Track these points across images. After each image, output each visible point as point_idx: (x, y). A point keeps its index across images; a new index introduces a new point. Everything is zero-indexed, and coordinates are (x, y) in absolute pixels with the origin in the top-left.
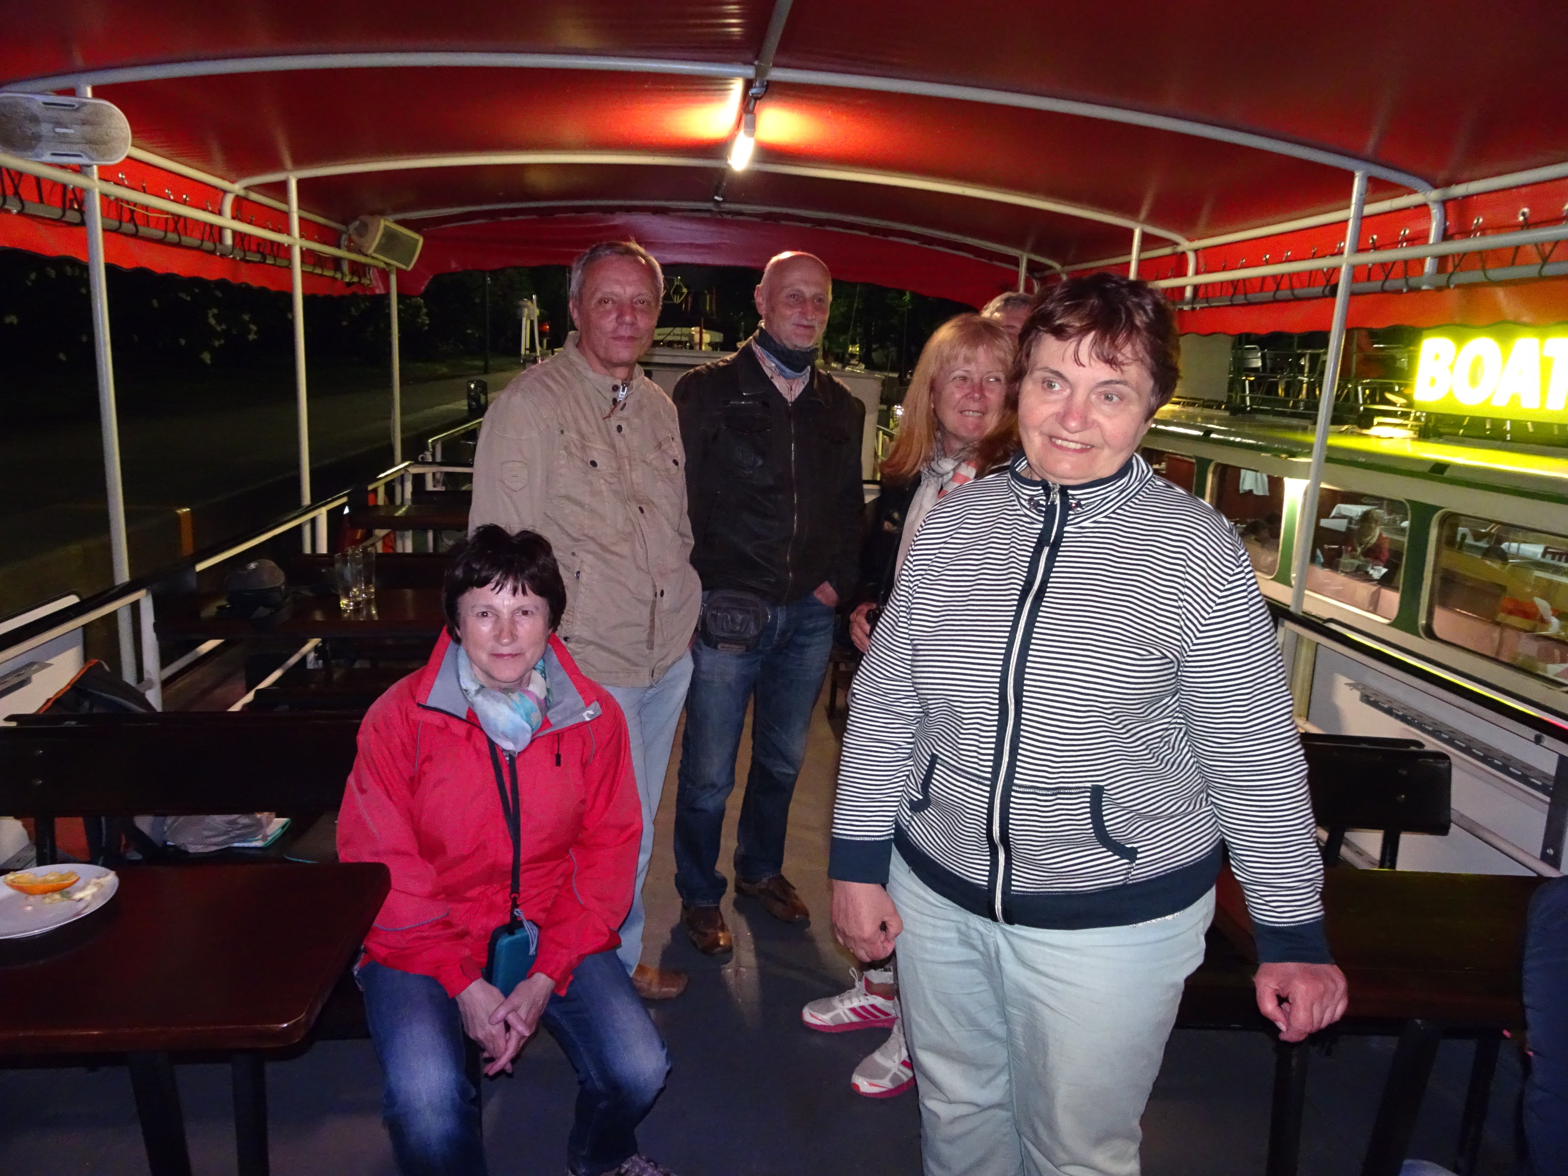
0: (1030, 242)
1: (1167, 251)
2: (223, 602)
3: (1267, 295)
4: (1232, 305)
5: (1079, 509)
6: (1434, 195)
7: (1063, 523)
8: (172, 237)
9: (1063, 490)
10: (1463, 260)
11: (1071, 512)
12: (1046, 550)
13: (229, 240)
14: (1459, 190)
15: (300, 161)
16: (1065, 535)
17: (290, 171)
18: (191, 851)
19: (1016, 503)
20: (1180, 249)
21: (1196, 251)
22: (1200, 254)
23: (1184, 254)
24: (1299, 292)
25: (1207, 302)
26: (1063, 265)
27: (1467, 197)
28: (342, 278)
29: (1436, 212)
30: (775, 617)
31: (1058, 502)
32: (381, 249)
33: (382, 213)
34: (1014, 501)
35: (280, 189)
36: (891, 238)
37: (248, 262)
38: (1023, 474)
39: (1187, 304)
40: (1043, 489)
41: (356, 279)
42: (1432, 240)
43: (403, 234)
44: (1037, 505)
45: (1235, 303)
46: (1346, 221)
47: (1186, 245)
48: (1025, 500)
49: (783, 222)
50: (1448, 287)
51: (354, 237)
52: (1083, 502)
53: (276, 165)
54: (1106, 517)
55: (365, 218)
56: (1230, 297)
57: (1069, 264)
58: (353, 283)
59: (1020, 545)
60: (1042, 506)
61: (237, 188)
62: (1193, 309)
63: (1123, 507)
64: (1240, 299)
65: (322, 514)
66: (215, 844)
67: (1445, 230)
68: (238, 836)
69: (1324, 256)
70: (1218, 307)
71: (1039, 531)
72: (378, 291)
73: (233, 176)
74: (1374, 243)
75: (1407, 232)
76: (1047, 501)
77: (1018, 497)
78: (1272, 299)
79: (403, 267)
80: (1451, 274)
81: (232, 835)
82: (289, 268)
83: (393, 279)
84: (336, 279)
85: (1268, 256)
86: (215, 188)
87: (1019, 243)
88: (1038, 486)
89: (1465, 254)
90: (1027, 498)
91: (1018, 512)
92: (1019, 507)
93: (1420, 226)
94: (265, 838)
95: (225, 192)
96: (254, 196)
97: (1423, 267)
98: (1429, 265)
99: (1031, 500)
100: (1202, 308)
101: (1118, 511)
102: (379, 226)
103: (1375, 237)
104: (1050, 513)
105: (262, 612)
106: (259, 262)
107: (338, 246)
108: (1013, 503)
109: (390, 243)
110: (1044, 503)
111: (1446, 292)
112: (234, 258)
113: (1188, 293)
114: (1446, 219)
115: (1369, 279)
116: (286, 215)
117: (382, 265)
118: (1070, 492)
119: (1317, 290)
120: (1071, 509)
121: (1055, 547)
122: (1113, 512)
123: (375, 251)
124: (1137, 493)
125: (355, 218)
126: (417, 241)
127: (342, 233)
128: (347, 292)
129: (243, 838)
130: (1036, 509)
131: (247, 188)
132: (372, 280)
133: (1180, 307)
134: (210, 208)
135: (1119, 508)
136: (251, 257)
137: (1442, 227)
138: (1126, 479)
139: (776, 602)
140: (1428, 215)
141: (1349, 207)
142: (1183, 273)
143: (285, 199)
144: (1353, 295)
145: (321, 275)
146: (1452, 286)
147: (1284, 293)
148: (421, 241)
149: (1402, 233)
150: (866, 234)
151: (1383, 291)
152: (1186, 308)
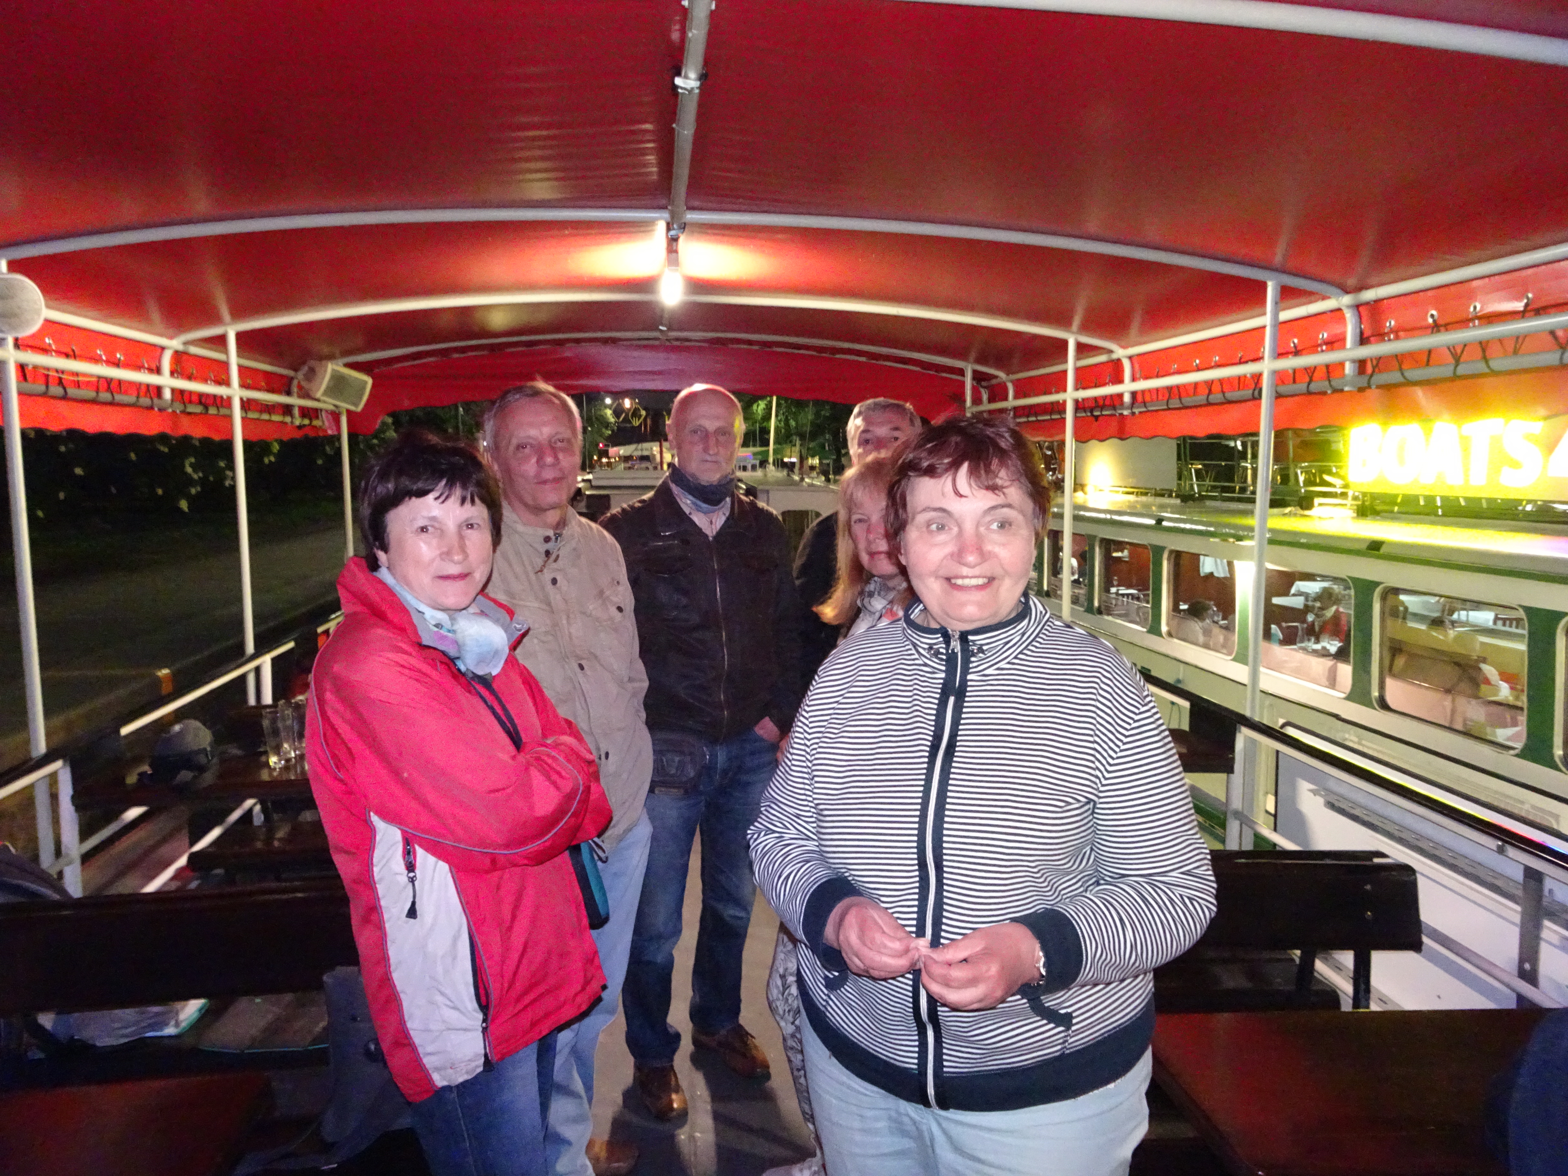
0: (973, 355)
1: (1102, 358)
2: (146, 768)
3: (1201, 399)
4: (1169, 409)
5: (981, 655)
6: (1346, 300)
7: (966, 671)
8: (105, 396)
9: (964, 637)
10: (1380, 363)
11: (973, 659)
12: (952, 699)
13: (167, 395)
14: (1369, 295)
15: (238, 313)
16: (969, 683)
17: (229, 324)
18: (98, 1044)
19: (913, 651)
20: (1114, 356)
21: (1130, 358)
22: (1135, 360)
23: (1119, 360)
24: (1230, 395)
25: (1145, 407)
26: (1008, 375)
27: (1378, 301)
28: (292, 422)
29: (1349, 315)
30: (714, 756)
31: (958, 649)
32: (330, 392)
33: (331, 357)
34: (910, 649)
35: (220, 341)
36: (838, 356)
37: (189, 414)
38: (919, 621)
39: (1127, 408)
40: (942, 636)
41: (306, 422)
42: (1349, 343)
43: (350, 376)
44: (937, 653)
45: (1171, 406)
46: (1264, 327)
47: (1120, 353)
48: (924, 649)
49: (731, 346)
50: (1369, 387)
51: (303, 383)
52: (985, 648)
53: (213, 318)
54: (1009, 663)
55: (312, 363)
56: (1165, 401)
57: (1013, 373)
58: (304, 426)
59: (924, 697)
60: (942, 654)
61: (176, 344)
62: (1133, 414)
63: (1025, 651)
64: (1175, 403)
65: (266, 662)
66: (126, 1036)
67: (1362, 333)
68: (150, 1025)
69: (1246, 362)
70: (1157, 411)
71: (942, 681)
72: (330, 432)
73: (171, 331)
74: (1295, 347)
75: (1325, 335)
76: (947, 649)
77: (915, 645)
78: (1205, 402)
79: (352, 408)
80: (1371, 376)
81: (143, 1025)
82: (229, 418)
83: (344, 420)
84: (286, 423)
85: (1198, 361)
86: (154, 345)
87: (962, 355)
88: (937, 633)
89: (1380, 358)
90: (926, 646)
91: (917, 662)
92: (917, 656)
93: (1337, 330)
94: (177, 1025)
95: (163, 348)
96: (194, 350)
97: (1343, 369)
98: (1349, 369)
99: (931, 648)
100: (1140, 413)
101: (1020, 656)
102: (325, 371)
103: (1296, 341)
104: (951, 660)
105: (185, 775)
106: (201, 414)
107: (289, 393)
108: (910, 652)
109: (338, 385)
110: (944, 651)
111: (1368, 393)
112: (174, 412)
113: (1127, 398)
114: (1361, 323)
115: (1294, 382)
116: (225, 365)
117: (331, 408)
118: (971, 638)
119: (1248, 393)
120: (974, 655)
121: (961, 694)
122: (1016, 658)
123: (325, 393)
124: (1037, 636)
125: (304, 363)
126: (366, 383)
127: (292, 379)
128: (297, 435)
129: (153, 1027)
130: (937, 658)
131: (186, 343)
132: (324, 423)
133: (1120, 412)
134: (146, 366)
135: (1021, 653)
136: (191, 409)
137: (1358, 331)
138: (1026, 622)
139: (714, 741)
140: (1342, 319)
141: (1264, 314)
142: (1119, 380)
143: (225, 351)
144: (1279, 396)
145: (270, 421)
146: (1373, 387)
147: (1216, 397)
148: (370, 381)
149: (1321, 336)
150: (814, 353)
151: (1309, 393)
152: (1126, 413)
